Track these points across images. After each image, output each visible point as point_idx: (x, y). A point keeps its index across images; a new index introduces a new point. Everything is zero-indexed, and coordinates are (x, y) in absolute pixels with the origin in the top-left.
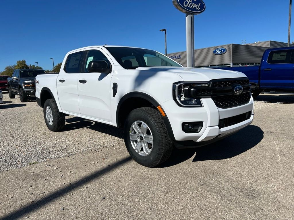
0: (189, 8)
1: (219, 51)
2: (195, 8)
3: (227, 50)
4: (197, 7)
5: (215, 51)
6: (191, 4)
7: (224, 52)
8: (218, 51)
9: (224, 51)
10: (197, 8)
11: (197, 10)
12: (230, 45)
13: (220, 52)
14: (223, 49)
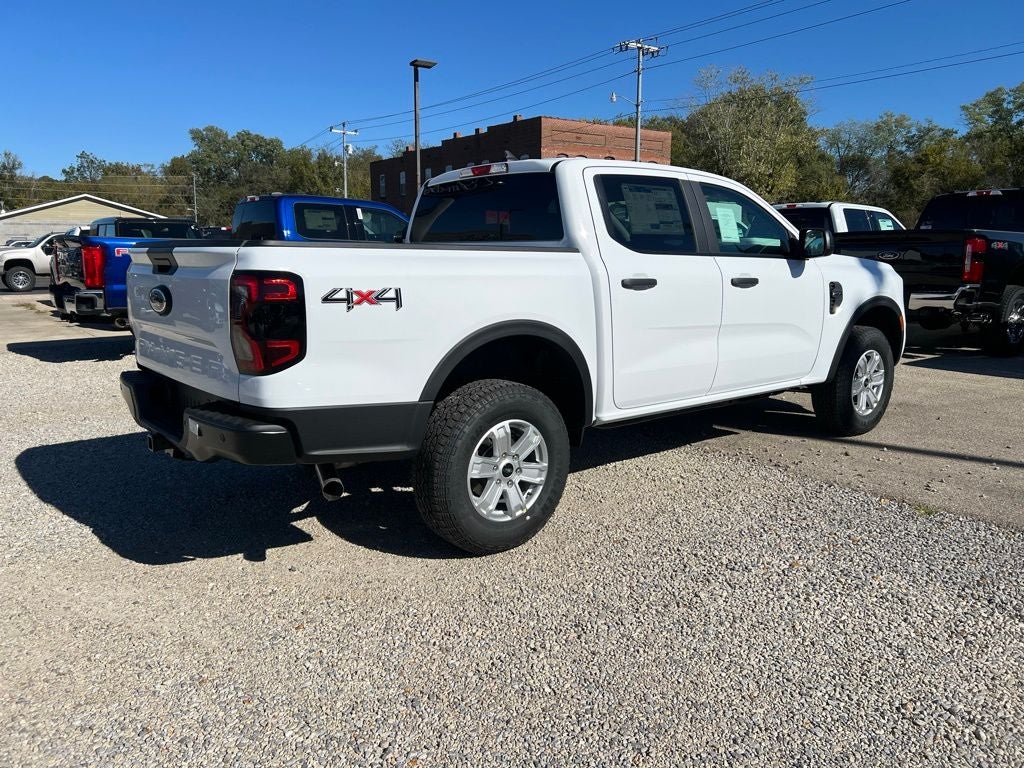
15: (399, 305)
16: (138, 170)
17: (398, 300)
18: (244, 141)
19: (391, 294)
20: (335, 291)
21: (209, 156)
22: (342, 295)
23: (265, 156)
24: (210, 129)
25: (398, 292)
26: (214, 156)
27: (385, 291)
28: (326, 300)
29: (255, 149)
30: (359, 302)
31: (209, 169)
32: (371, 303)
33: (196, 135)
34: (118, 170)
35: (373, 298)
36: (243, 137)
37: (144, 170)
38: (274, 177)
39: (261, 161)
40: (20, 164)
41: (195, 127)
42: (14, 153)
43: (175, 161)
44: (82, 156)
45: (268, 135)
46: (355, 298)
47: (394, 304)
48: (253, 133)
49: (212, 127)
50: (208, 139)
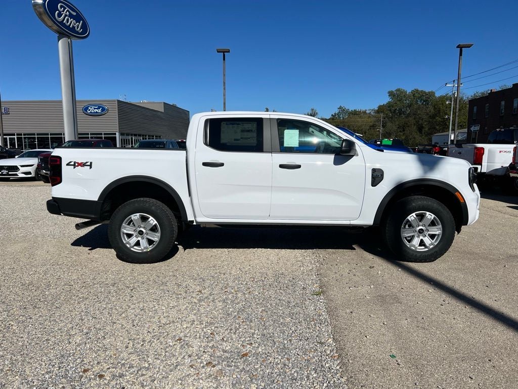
0: (64, 25)
1: (95, 109)
2: (74, 27)
3: (108, 110)
4: (78, 26)
5: (86, 109)
6: (68, 20)
7: (103, 113)
8: (92, 110)
9: (103, 110)
10: (78, 28)
11: (77, 33)
12: (114, 101)
13: (97, 112)
14: (101, 107)
15: (91, 168)
16: (365, 112)
17: (91, 166)
18: (414, 94)
19: (89, 164)
20: (71, 162)
21: (396, 103)
22: (72, 163)
23: (424, 101)
24: (398, 90)
25: (91, 163)
26: (398, 103)
27: (87, 163)
28: (68, 165)
29: (419, 98)
30: (78, 166)
31: (396, 109)
32: (81, 166)
33: (391, 94)
34: (355, 113)
35: (83, 165)
36: (415, 92)
37: (368, 112)
38: (428, 111)
39: (423, 104)
40: (317, 113)
41: (390, 90)
42: (315, 109)
43: (380, 107)
44: (340, 108)
45: (427, 90)
46: (77, 164)
47: (89, 167)
48: (420, 89)
49: (400, 89)
50: (397, 95)
